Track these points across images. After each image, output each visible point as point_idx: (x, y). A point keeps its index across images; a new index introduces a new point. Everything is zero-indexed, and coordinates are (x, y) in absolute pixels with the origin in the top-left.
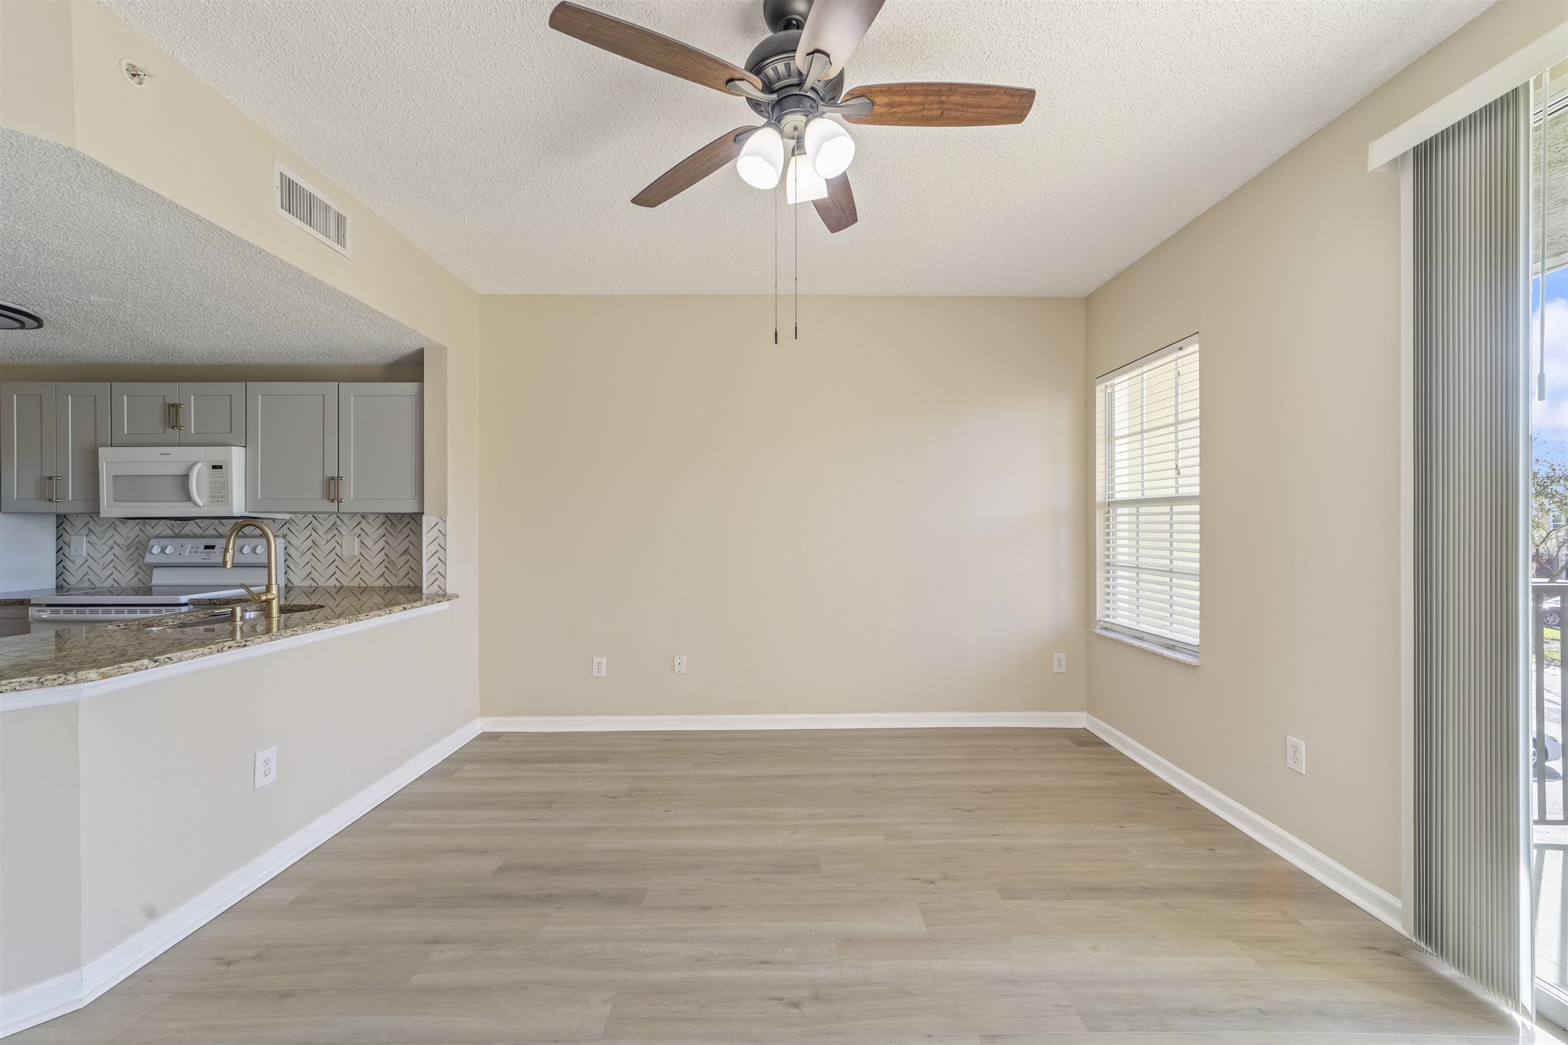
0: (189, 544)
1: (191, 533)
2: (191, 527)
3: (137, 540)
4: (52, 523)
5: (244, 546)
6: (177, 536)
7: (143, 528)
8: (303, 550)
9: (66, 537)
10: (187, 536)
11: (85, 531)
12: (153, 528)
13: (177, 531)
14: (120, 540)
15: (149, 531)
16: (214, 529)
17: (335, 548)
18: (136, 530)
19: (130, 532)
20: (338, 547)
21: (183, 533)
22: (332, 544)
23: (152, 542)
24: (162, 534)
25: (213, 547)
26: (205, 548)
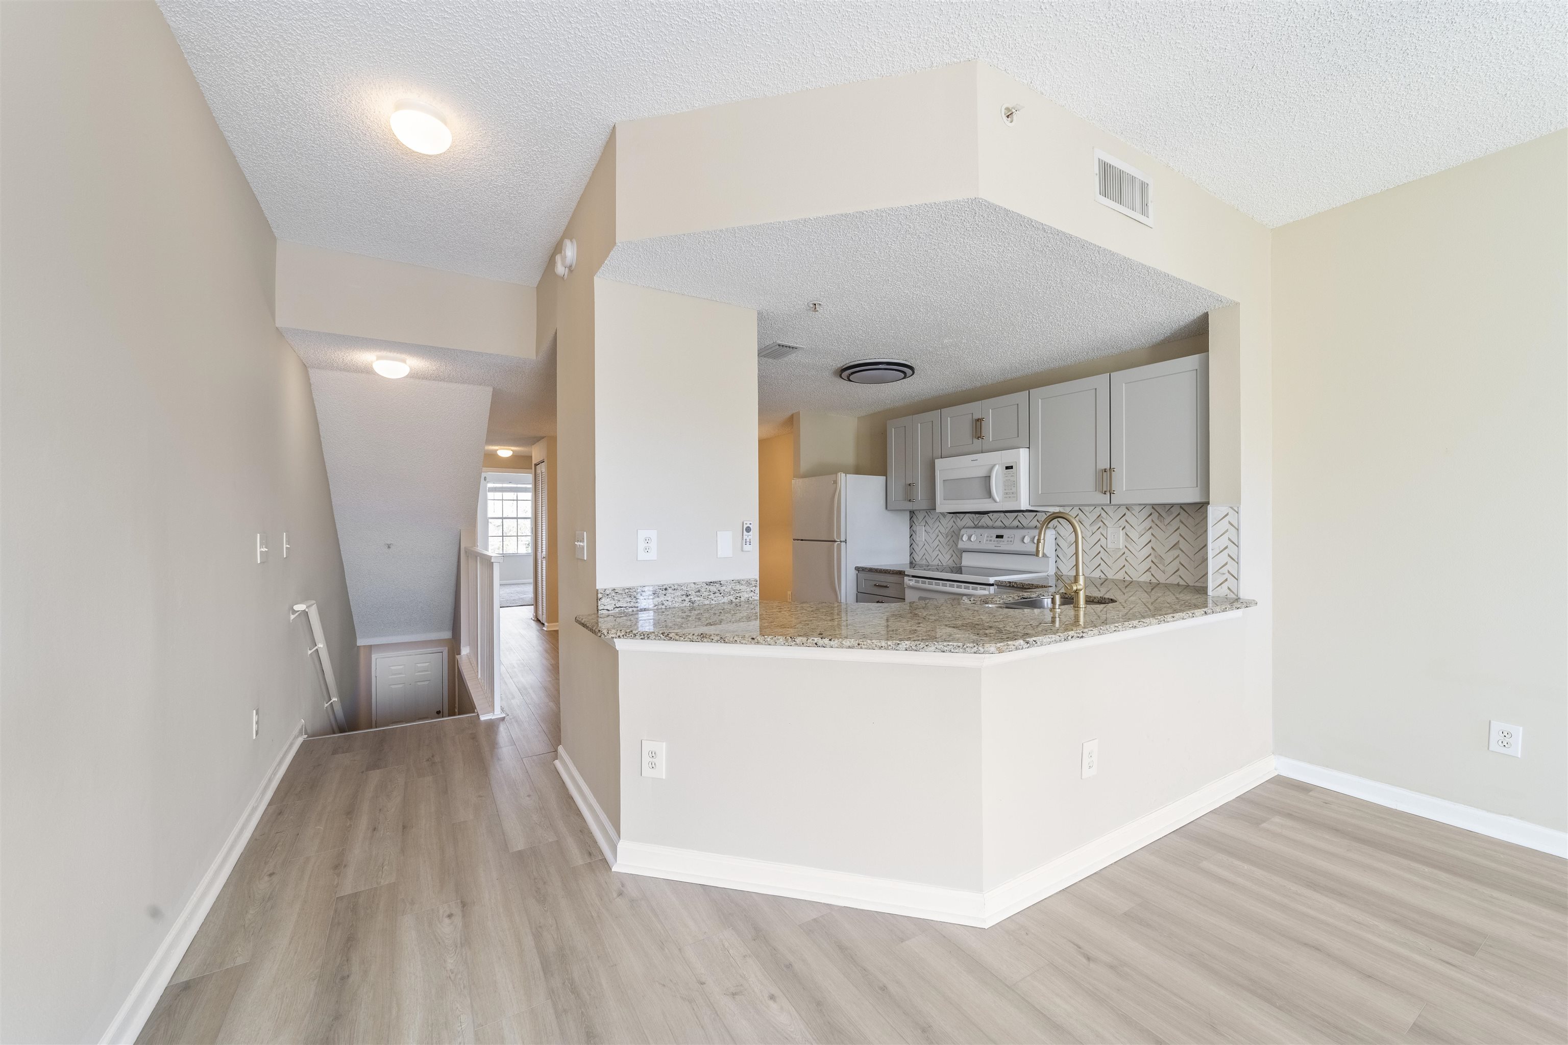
0: (986, 533)
1: (985, 525)
2: (985, 520)
3: (952, 530)
4: (907, 516)
5: (1024, 537)
6: (976, 527)
7: (955, 521)
8: (1070, 542)
9: (914, 528)
10: (982, 527)
11: (923, 523)
12: (961, 520)
13: (976, 523)
14: (943, 530)
15: (961, 523)
16: (1001, 521)
17: (1100, 540)
18: (951, 523)
19: (947, 524)
20: (1103, 539)
21: (980, 524)
22: (1097, 536)
23: (963, 531)
24: (967, 525)
25: (1001, 537)
26: (996, 538)
